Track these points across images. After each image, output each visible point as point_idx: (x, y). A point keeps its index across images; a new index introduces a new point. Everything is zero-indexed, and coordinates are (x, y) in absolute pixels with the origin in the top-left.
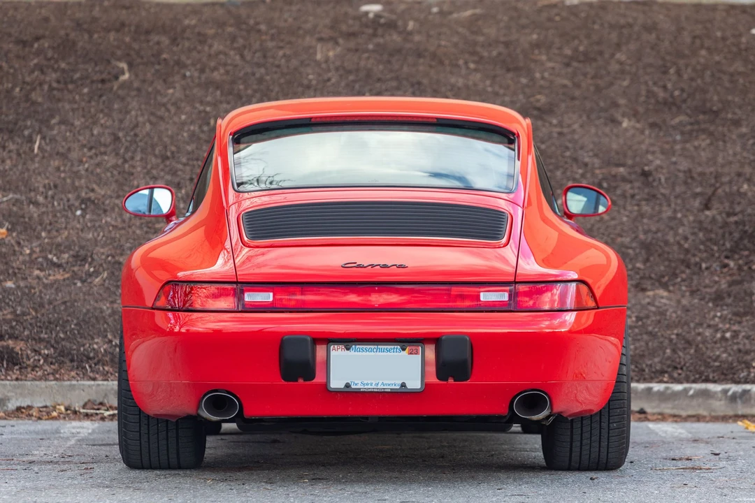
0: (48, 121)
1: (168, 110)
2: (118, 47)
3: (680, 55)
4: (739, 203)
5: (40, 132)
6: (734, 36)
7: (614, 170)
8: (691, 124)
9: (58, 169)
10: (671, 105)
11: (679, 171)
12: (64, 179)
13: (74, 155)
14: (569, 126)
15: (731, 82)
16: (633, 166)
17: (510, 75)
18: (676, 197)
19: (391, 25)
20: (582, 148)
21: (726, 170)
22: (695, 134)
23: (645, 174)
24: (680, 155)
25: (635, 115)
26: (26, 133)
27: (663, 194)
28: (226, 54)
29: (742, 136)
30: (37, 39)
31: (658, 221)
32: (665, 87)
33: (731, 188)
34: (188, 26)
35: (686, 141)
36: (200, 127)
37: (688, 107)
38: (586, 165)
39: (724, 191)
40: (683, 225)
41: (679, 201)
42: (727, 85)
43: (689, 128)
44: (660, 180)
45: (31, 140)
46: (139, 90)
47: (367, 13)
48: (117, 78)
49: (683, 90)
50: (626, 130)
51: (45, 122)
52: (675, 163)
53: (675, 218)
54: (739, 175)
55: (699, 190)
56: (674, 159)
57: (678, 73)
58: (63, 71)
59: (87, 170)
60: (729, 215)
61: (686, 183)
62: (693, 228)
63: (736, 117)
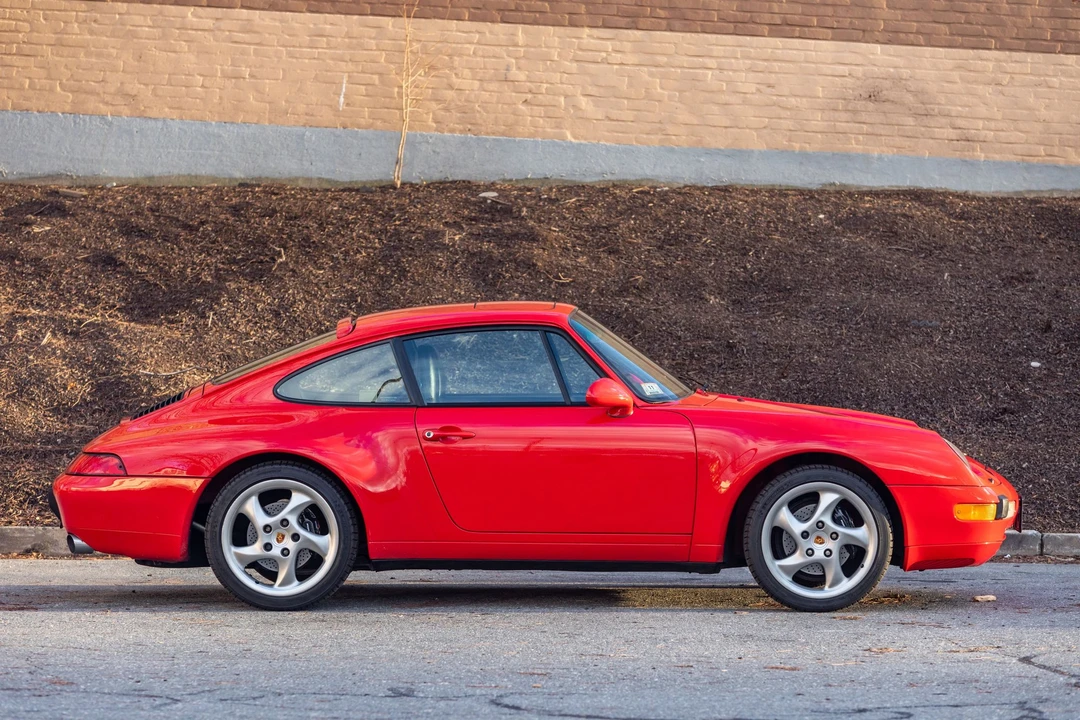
0: (219, 299)
1: (320, 289)
2: (272, 232)
3: (757, 240)
4: (810, 373)
5: (211, 309)
6: (803, 221)
7: (704, 343)
8: (769, 301)
9: (229, 342)
10: (750, 284)
11: (759, 343)
12: (235, 350)
13: (242, 329)
14: (664, 303)
15: (802, 263)
16: (719, 339)
17: (612, 257)
18: (757, 367)
19: (507, 212)
20: (675, 323)
21: (799, 343)
22: (772, 310)
23: (730, 347)
24: (759, 329)
25: (720, 293)
26: (200, 309)
27: (745, 364)
28: (365, 238)
29: (812, 312)
30: (202, 223)
31: (742, 388)
32: (745, 268)
33: (803, 359)
34: (331, 212)
35: (764, 317)
36: (348, 304)
37: (766, 286)
38: (680, 338)
39: (797, 361)
40: (764, 392)
41: (759, 370)
42: (799, 266)
43: (766, 304)
44: (743, 351)
45: (203, 316)
46: (293, 271)
47: (485, 199)
48: (274, 260)
49: (761, 271)
50: (713, 306)
51: (216, 300)
52: (755, 336)
53: (757, 385)
54: (810, 347)
55: (775, 361)
56: (754, 333)
57: (756, 254)
58: (226, 252)
59: (254, 343)
60: (802, 382)
61: (765, 354)
62: (772, 394)
63: (807, 295)
